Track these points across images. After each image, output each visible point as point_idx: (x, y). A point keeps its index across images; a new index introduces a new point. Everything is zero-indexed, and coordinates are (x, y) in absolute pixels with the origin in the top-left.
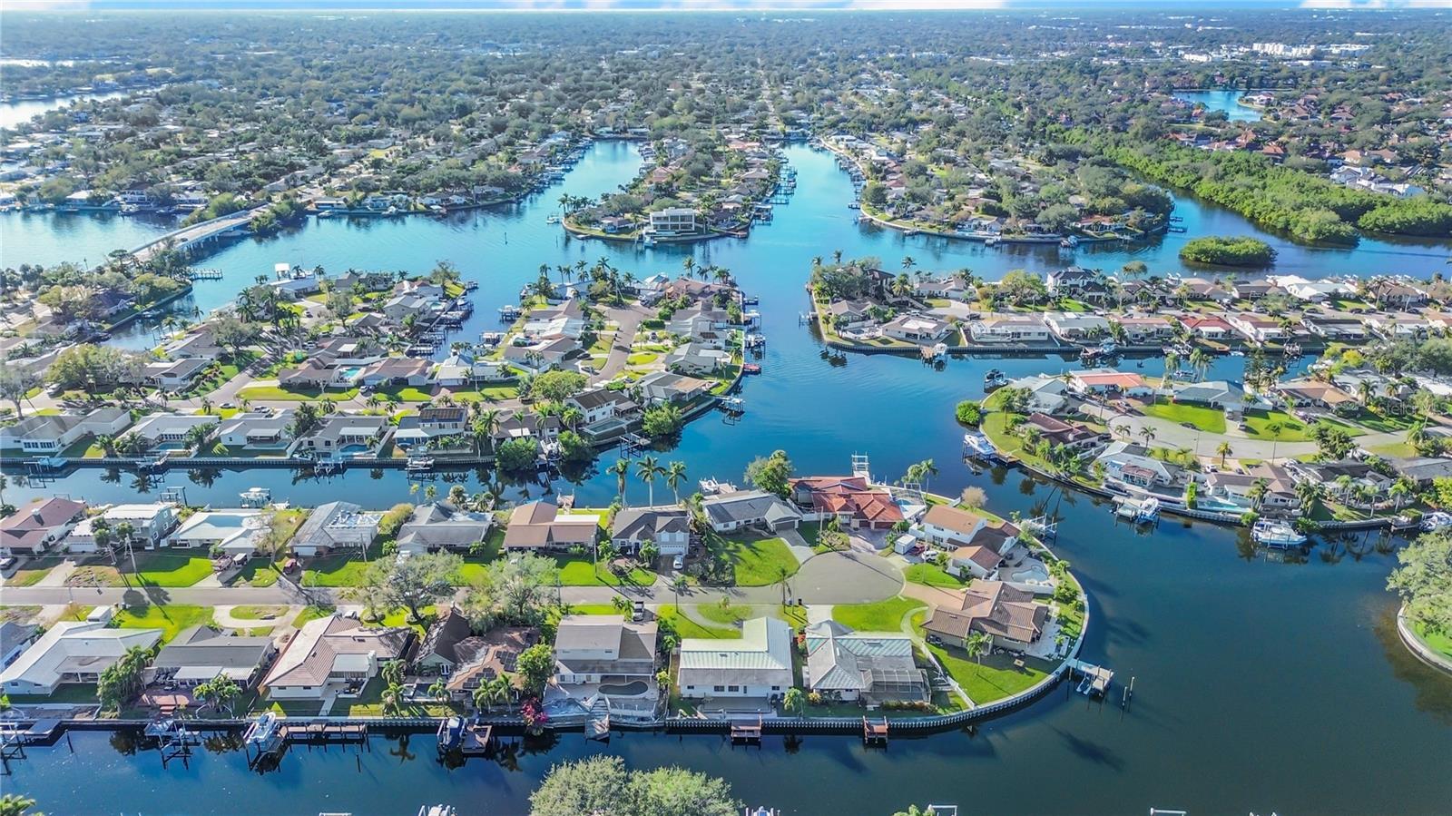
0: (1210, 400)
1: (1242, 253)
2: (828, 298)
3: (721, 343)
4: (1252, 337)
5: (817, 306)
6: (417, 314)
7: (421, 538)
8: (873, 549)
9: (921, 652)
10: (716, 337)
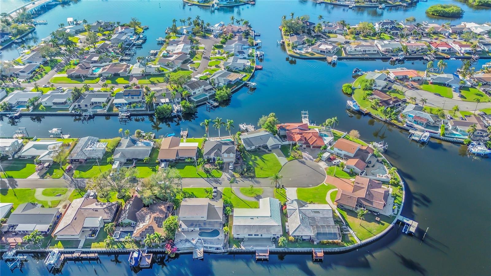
0: (446, 83)
1: (451, 12)
2: (289, 34)
3: (246, 56)
4: (459, 52)
5: (284, 37)
6: (123, 42)
7: (123, 155)
8: (312, 158)
9: (336, 213)
10: (244, 53)
